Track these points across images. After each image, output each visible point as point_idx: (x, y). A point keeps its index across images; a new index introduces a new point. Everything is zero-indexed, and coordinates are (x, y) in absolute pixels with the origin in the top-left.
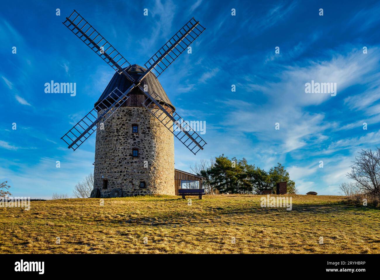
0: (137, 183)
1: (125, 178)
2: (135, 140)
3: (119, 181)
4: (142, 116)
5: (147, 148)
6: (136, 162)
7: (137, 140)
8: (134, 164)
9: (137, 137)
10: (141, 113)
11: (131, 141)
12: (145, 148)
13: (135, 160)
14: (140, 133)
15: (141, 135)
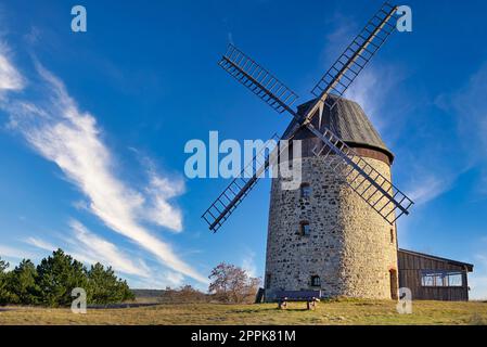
0: (306, 278)
1: (289, 270)
2: (303, 208)
3: (283, 276)
4: (316, 169)
5: (322, 219)
6: (304, 244)
7: (307, 207)
8: (302, 247)
9: (307, 204)
10: (314, 165)
11: (298, 211)
12: (319, 220)
13: (304, 240)
14: (312, 197)
15: (313, 201)
